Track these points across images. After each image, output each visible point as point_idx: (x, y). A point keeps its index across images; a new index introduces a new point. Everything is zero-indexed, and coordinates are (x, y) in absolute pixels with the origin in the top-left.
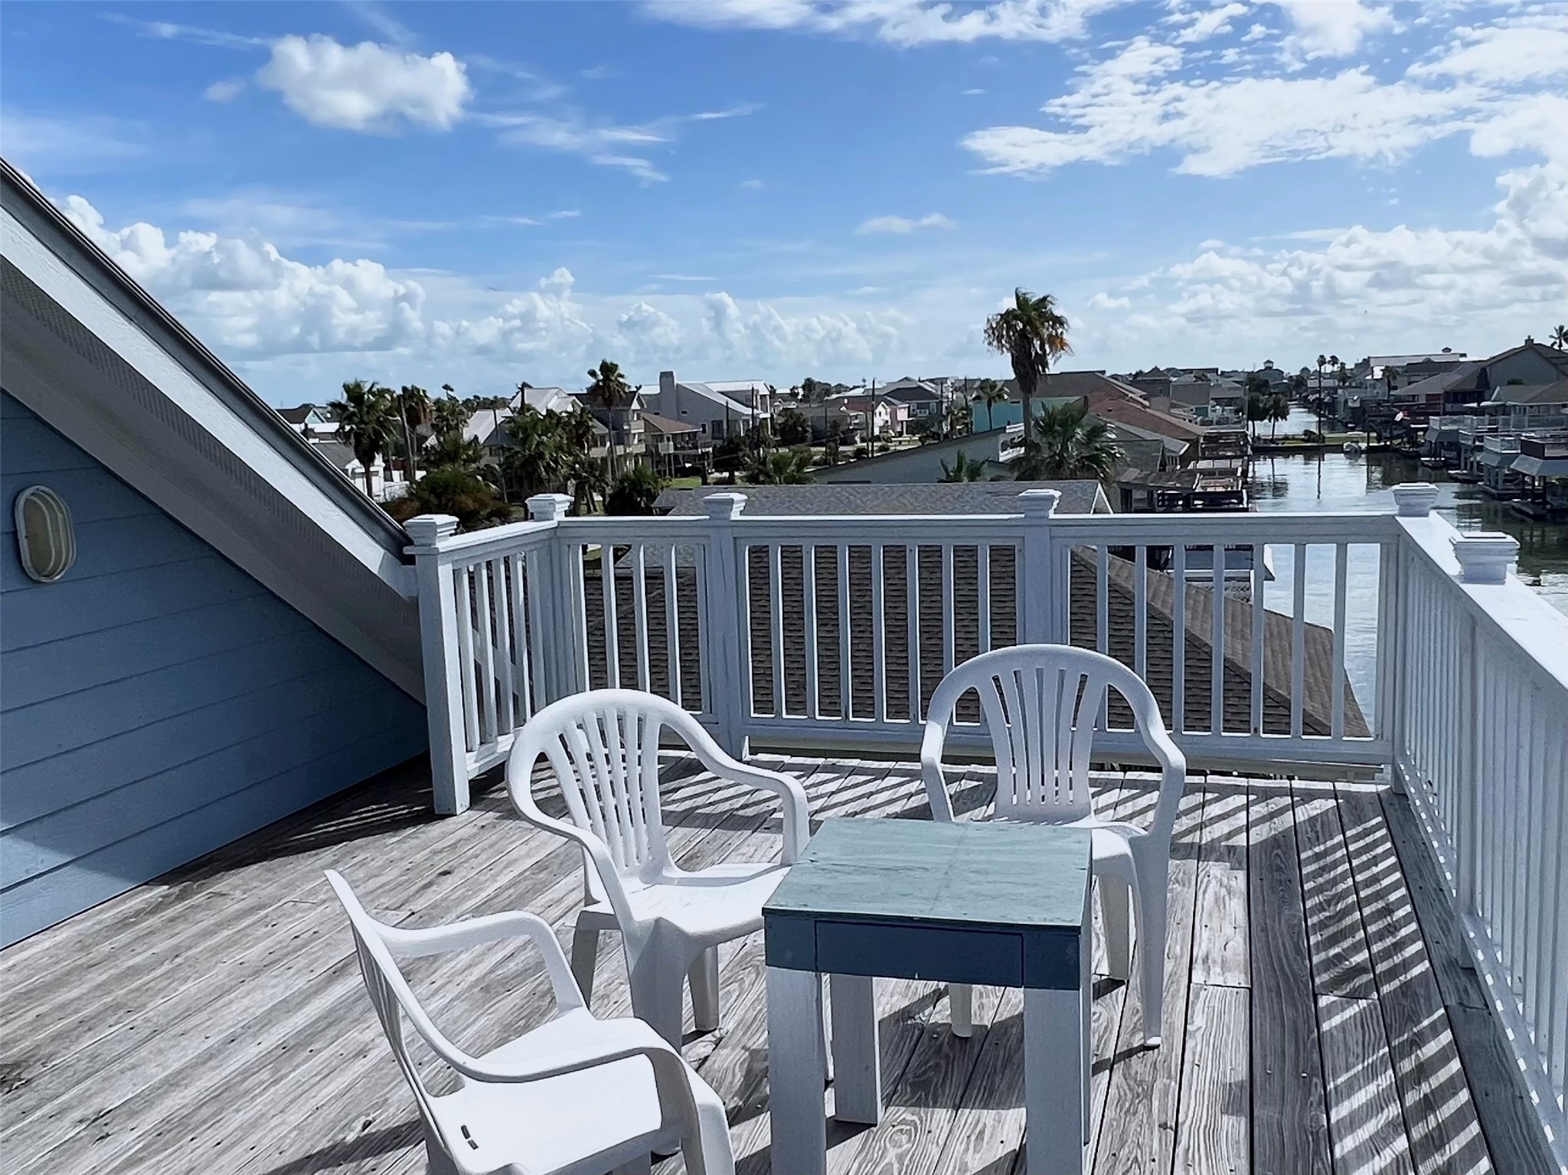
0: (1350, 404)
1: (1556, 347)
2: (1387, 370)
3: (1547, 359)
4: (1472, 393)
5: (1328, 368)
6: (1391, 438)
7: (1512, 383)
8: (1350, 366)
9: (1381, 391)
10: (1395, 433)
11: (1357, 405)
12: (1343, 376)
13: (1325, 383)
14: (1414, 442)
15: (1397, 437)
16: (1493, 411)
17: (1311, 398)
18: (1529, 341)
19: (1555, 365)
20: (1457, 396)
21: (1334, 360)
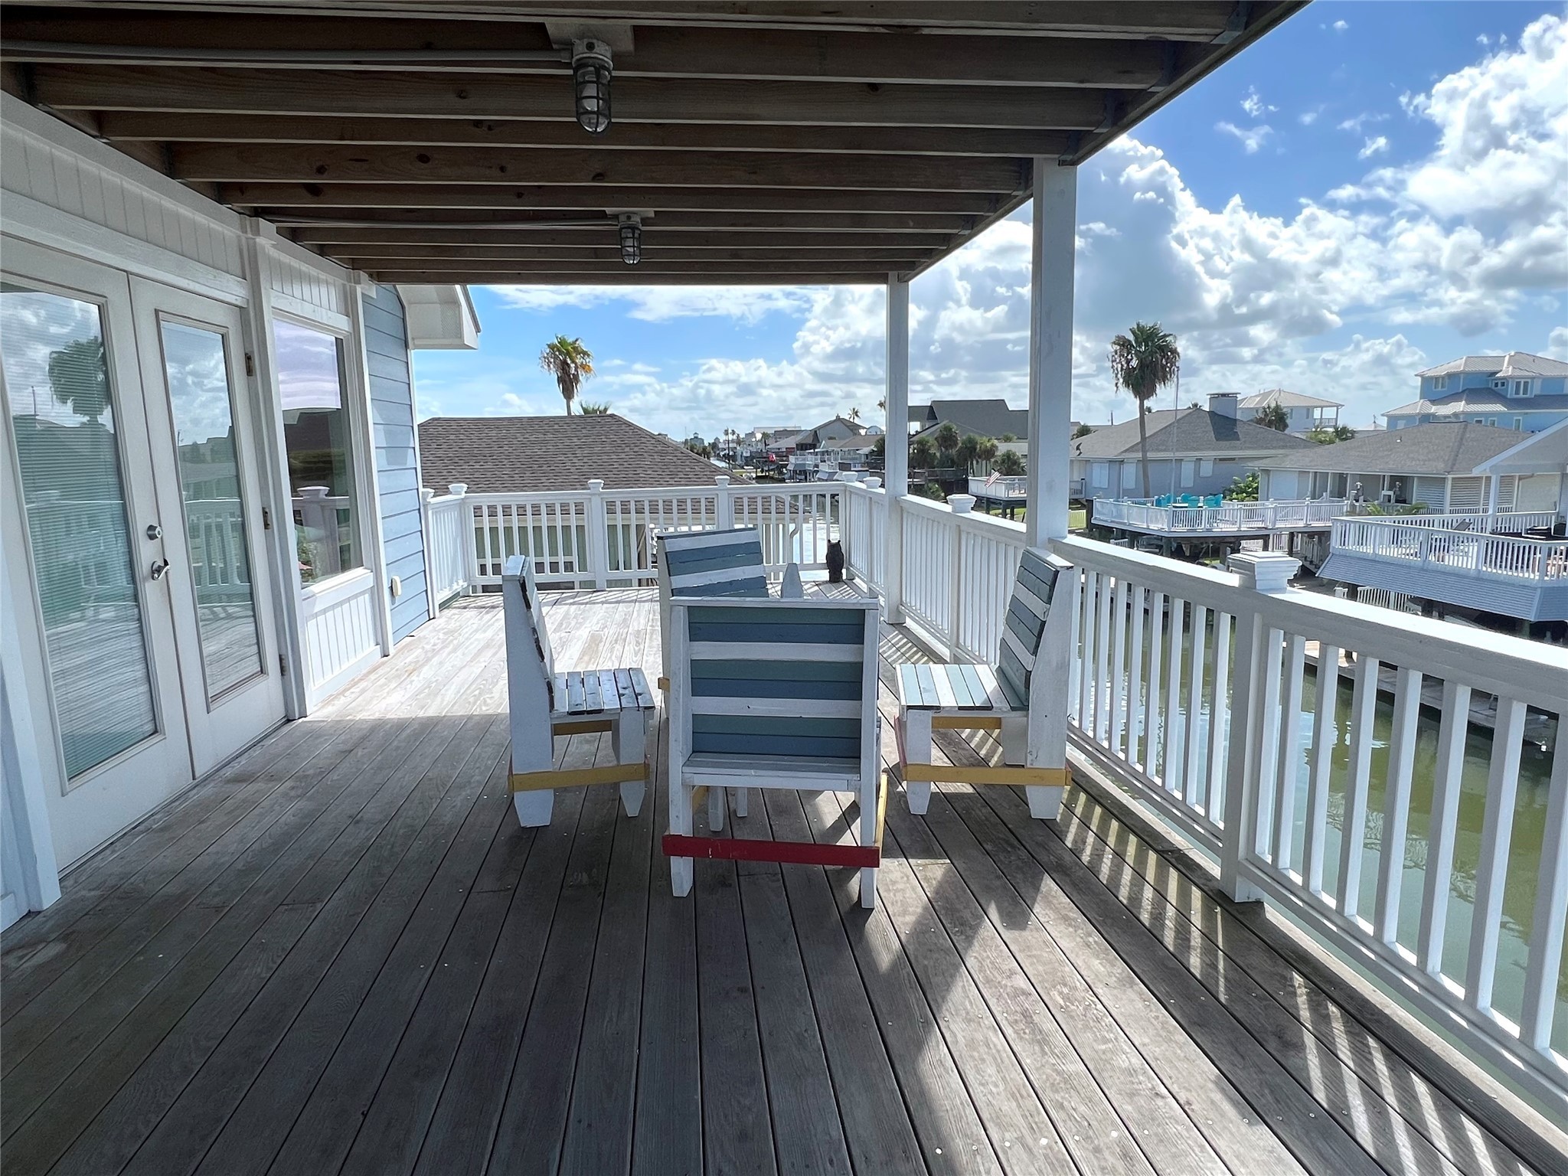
0: (744, 454)
1: (851, 420)
2: (764, 434)
3: (848, 426)
4: (810, 445)
5: (731, 437)
6: (769, 471)
7: (831, 438)
8: (742, 436)
9: (761, 446)
10: (771, 468)
11: (749, 455)
12: (739, 442)
13: (731, 445)
14: (781, 473)
15: (772, 470)
16: (823, 453)
17: (722, 454)
18: (838, 416)
19: (852, 430)
20: (802, 447)
21: (733, 433)
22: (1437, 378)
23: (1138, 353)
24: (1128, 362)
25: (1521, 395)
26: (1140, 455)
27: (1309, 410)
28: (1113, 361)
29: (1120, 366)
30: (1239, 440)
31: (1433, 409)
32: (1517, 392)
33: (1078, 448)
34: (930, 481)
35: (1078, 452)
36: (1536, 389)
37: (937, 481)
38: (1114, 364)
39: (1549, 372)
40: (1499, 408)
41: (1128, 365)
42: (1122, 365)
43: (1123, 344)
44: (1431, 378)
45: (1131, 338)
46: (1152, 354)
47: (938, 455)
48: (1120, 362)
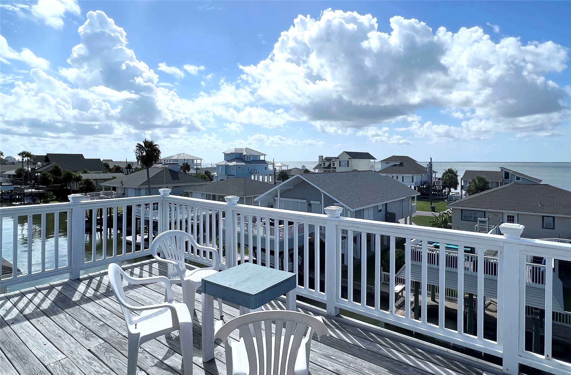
22: (228, 154)
23: (145, 151)
24: (142, 153)
25: (249, 160)
26: (147, 186)
27: (193, 160)
28: (136, 153)
29: (139, 154)
30: (180, 180)
31: (228, 163)
32: (248, 160)
33: (122, 183)
34: (48, 191)
35: (122, 184)
36: (252, 159)
37: (52, 191)
38: (137, 154)
39: (254, 154)
40: (244, 164)
41: (142, 155)
42: (140, 154)
43: (139, 146)
44: (227, 154)
45: (143, 145)
46: (151, 151)
47: (52, 180)
48: (139, 153)
